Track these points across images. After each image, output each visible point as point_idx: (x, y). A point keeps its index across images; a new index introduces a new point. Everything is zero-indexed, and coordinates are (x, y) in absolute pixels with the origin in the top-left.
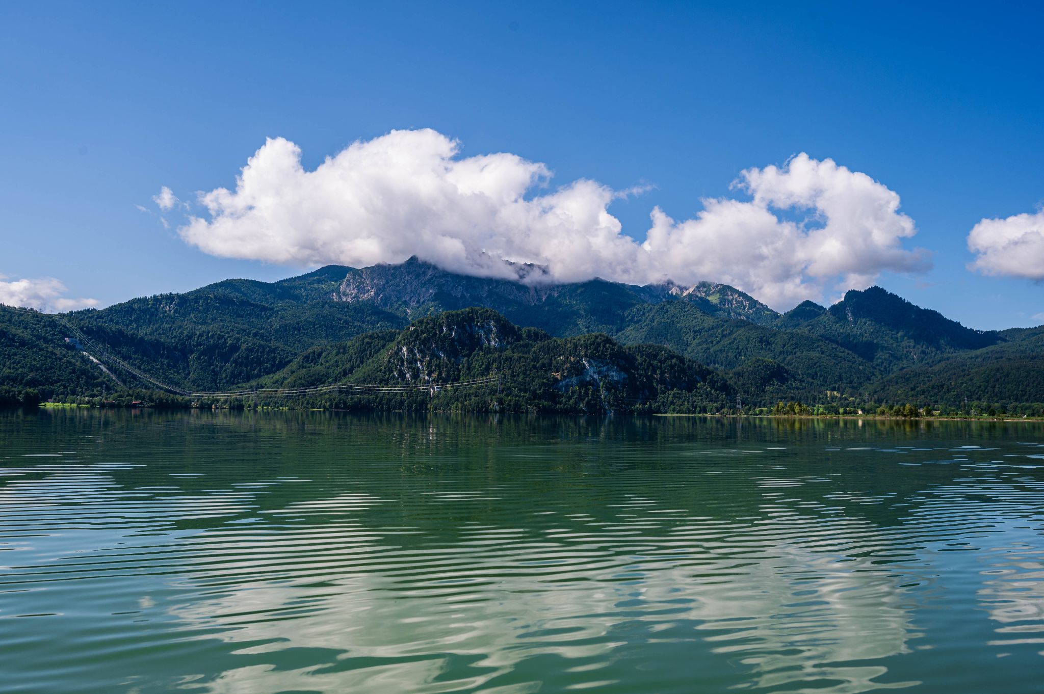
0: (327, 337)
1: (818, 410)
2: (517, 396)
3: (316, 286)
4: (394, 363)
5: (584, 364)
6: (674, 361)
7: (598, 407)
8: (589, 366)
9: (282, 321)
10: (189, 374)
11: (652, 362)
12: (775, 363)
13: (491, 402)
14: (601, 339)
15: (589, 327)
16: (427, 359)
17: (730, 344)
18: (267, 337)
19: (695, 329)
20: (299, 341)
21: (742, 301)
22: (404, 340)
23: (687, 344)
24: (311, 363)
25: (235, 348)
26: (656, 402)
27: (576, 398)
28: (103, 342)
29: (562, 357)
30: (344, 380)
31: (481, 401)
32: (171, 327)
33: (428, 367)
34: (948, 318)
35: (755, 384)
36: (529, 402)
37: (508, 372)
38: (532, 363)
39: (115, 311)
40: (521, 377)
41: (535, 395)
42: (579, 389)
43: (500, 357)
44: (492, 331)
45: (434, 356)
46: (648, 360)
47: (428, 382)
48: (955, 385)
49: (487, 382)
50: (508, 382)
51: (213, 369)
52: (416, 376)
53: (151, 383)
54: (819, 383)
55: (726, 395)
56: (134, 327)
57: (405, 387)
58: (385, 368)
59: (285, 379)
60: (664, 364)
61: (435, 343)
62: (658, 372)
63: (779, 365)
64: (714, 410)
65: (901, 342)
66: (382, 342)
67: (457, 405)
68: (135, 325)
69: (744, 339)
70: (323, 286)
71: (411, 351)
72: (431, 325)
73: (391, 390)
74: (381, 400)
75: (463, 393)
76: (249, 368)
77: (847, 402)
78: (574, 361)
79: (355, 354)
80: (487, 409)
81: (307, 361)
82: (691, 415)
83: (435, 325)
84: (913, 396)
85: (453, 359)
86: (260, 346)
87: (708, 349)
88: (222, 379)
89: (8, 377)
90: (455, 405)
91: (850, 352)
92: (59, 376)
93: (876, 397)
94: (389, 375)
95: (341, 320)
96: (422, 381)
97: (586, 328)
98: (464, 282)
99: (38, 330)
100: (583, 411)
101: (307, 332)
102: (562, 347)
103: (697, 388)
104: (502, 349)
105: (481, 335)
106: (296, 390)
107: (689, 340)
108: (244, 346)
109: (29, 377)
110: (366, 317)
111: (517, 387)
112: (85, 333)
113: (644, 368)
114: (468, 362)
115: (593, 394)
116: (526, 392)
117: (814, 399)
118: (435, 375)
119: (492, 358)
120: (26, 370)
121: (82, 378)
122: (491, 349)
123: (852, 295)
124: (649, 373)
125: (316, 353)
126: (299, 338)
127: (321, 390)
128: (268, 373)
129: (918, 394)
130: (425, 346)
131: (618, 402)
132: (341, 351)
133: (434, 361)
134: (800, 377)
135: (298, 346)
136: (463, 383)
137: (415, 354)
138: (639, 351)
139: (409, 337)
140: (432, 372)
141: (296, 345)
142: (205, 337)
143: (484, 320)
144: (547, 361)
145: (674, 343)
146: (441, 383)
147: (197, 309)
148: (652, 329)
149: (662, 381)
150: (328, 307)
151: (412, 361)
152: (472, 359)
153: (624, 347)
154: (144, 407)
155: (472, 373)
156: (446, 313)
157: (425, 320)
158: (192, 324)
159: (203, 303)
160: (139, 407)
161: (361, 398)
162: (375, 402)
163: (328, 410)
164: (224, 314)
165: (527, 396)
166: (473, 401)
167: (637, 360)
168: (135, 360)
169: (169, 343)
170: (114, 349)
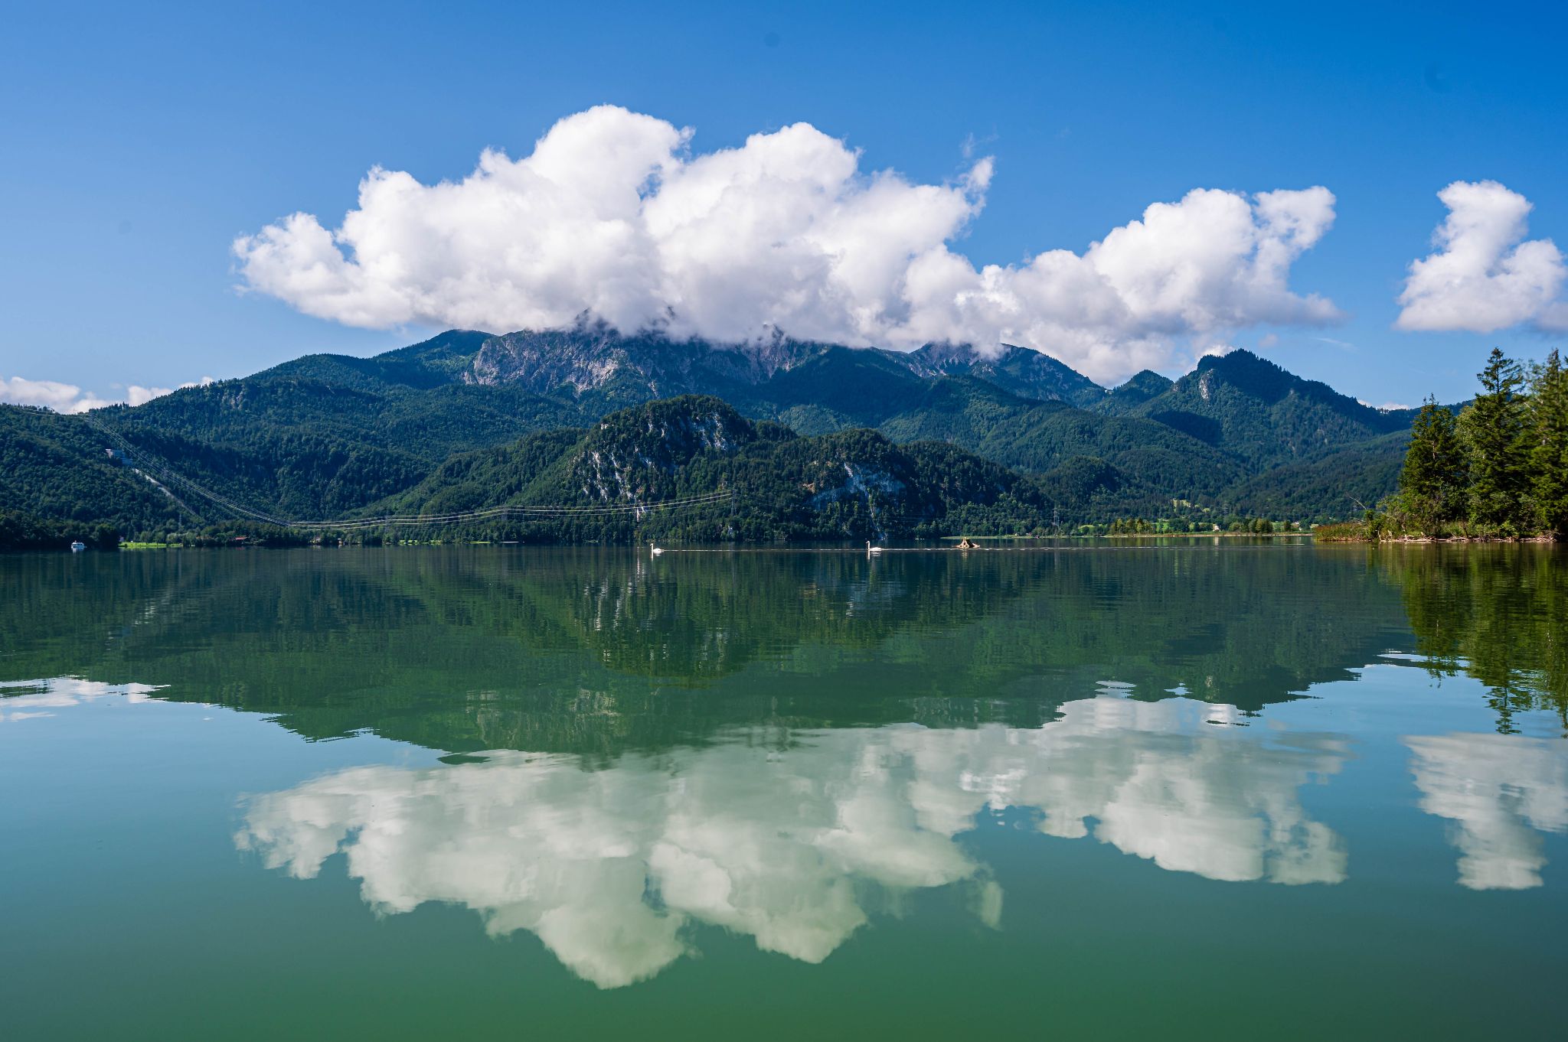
0: (465, 438)
1: (1162, 526)
2: (757, 518)
3: (437, 361)
4: (581, 475)
5: (846, 471)
6: (967, 463)
7: (867, 529)
8: (853, 474)
9: (399, 417)
10: (279, 496)
11: (937, 466)
12: (1103, 462)
13: (724, 526)
14: (868, 436)
16: (629, 468)
17: (1039, 436)
18: (381, 440)
19: (990, 415)
20: (428, 445)
21: (1053, 371)
22: (595, 443)
23: (979, 438)
24: (455, 477)
25: (340, 458)
26: (944, 521)
27: (837, 518)
28: (157, 454)
29: (815, 463)
30: (512, 501)
31: (710, 526)
32: (243, 430)
33: (631, 480)
34: (1341, 393)
35: (1077, 493)
36: (775, 524)
37: (743, 484)
38: (775, 472)
39: (159, 407)
40: (761, 491)
41: (782, 516)
42: (841, 506)
43: (730, 463)
44: (716, 427)
45: (638, 464)
46: (931, 464)
47: (632, 500)
48: (1343, 488)
49: (715, 499)
50: (745, 498)
51: (313, 488)
52: (614, 492)
53: (231, 510)
54: (1162, 488)
55: (1038, 508)
56: (190, 430)
57: (600, 509)
58: (570, 483)
59: (422, 501)
60: (953, 468)
61: (638, 447)
62: (946, 479)
63: (1108, 466)
64: (1023, 529)
65: (1275, 428)
66: (559, 446)
67: (676, 531)
68: (190, 427)
69: (1058, 429)
70: (448, 362)
71: (605, 458)
72: (631, 422)
73: (581, 513)
74: (569, 526)
75: (683, 515)
76: (363, 485)
77: (1200, 514)
78: (833, 467)
79: (522, 464)
80: (719, 535)
81: (452, 475)
82: (992, 538)
83: (636, 421)
84: (1287, 504)
85: (664, 469)
86: (376, 454)
87: (1009, 443)
88: (327, 503)
89: (50, 508)
90: (673, 531)
91: (1205, 444)
92: (115, 504)
93: (1238, 506)
94: (576, 492)
95: (483, 412)
96: (623, 500)
97: (835, 417)
98: (656, 352)
99: (68, 440)
100: (847, 535)
101: (437, 432)
102: (815, 449)
103: (998, 500)
104: (731, 453)
105: (701, 433)
106: (444, 516)
107: (982, 432)
108: (353, 455)
109: (77, 507)
110: (518, 408)
111: (757, 505)
112: (131, 441)
113: (926, 475)
114: (686, 471)
115: (859, 512)
116: (769, 511)
117: (1156, 511)
118: (641, 491)
119: (720, 465)
120: (71, 498)
121: (147, 507)
122: (716, 453)
123: (1208, 362)
124: (934, 482)
125: (463, 464)
126: (425, 440)
127: (480, 516)
128: (391, 493)
129: (1293, 501)
130: (624, 451)
131: (893, 523)
132: (500, 459)
133: (639, 472)
134: (1137, 482)
135: (426, 453)
136: (682, 500)
137: (611, 463)
138: (919, 452)
139: (602, 439)
140: (637, 486)
141: (423, 451)
142: (296, 443)
143: (705, 412)
144: (795, 468)
145: (961, 435)
146: (651, 501)
147: (273, 403)
149: (952, 492)
150: (461, 394)
151: (608, 471)
152: (691, 468)
153: (899, 446)
154: (252, 545)
155: (693, 487)
156: (651, 404)
157: (622, 414)
158: (273, 424)
159: (283, 393)
160: (245, 545)
161: (539, 525)
162: (560, 529)
163: (496, 542)
164: (316, 409)
165: (772, 517)
166: (697, 525)
167: (917, 463)
168: (204, 478)
169: (246, 453)
170: (176, 463)
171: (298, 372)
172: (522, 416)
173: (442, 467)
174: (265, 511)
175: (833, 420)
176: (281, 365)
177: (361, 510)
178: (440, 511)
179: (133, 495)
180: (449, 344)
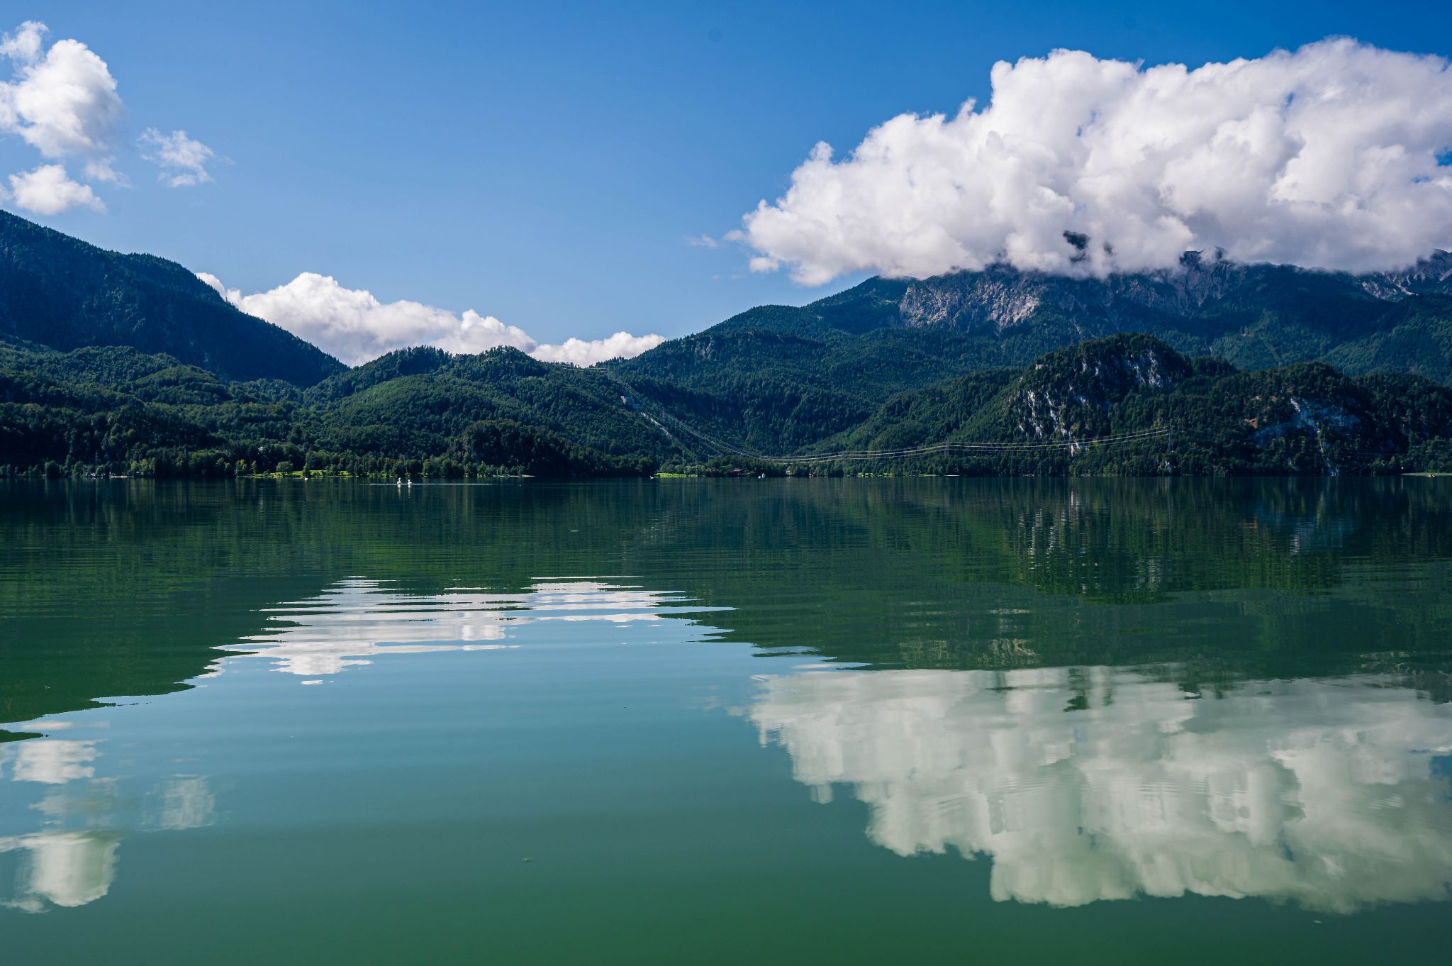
0: (897, 379)
2: (1195, 453)
4: (1017, 413)
5: (1293, 405)
6: (1434, 395)
7: (1315, 465)
8: (1300, 408)
9: (839, 361)
10: (746, 434)
11: (1398, 399)
13: (1160, 461)
14: (1317, 370)
15: (1278, 345)
16: (1063, 406)
18: (825, 383)
20: (865, 386)
22: (1030, 382)
24: (897, 416)
25: (794, 400)
26: (1405, 456)
27: (1282, 453)
29: (1258, 398)
30: (952, 438)
31: (1146, 461)
32: (715, 377)
33: (1066, 417)
36: (1214, 460)
37: (1179, 420)
38: (1214, 408)
39: (648, 359)
40: (1199, 426)
41: (1221, 451)
42: (1287, 441)
43: (1166, 400)
44: (1150, 364)
45: (1073, 402)
46: (1391, 396)
47: (1067, 437)
49: (1151, 435)
50: (1182, 434)
51: (773, 426)
52: (1049, 428)
56: (672, 378)
57: (1036, 445)
58: (1006, 421)
59: (869, 438)
60: (1418, 400)
61: (1072, 386)
62: (1408, 412)
66: (993, 386)
67: (1112, 466)
68: (673, 376)
70: (875, 306)
71: (1039, 396)
72: (1065, 361)
73: (1017, 449)
74: (1006, 461)
75: (1118, 451)
76: (814, 424)
78: (1278, 402)
79: (959, 403)
80: (1156, 470)
81: (893, 414)
83: (1070, 360)
85: (1098, 406)
86: (824, 395)
90: (1108, 467)
94: (1013, 429)
95: (912, 354)
96: (1058, 436)
97: (1275, 346)
98: (1078, 287)
100: (1293, 470)
101: (873, 374)
102: (1258, 383)
104: (1167, 389)
105: (1135, 371)
106: (891, 452)
108: (805, 397)
109: (612, 445)
110: (943, 348)
111: (1195, 441)
112: (637, 389)
113: (1385, 408)
114: (1121, 409)
115: (1307, 448)
116: (1208, 447)
118: (1075, 427)
119: (1155, 402)
120: (606, 437)
121: (657, 444)
122: (1150, 390)
124: (1394, 415)
125: (903, 404)
126: (862, 382)
127: (924, 451)
128: (837, 431)
130: (1059, 390)
131: (1346, 458)
132: (937, 399)
133: (1074, 410)
135: (865, 393)
136: (1116, 437)
137: (1046, 401)
138: (1377, 384)
139: (1037, 379)
140: (1072, 424)
141: (862, 392)
142: (757, 388)
143: (1140, 350)
144: (1236, 403)
145: (1428, 363)
146: (1085, 437)
147: (735, 352)
148: (1387, 343)
149: (1415, 425)
150: (891, 337)
151: (1042, 410)
152: (1126, 405)
153: (1353, 378)
154: (745, 476)
155: (1128, 424)
156: (1085, 344)
157: (1056, 355)
158: (738, 371)
159: (742, 343)
160: (740, 476)
161: (979, 459)
162: (998, 464)
163: (941, 475)
164: (770, 356)
165: (1211, 453)
166: (1133, 460)
167: (1374, 396)
168: (690, 419)
169: (719, 396)
170: (669, 407)
171: (748, 322)
172: (947, 355)
173: (883, 406)
174: (738, 446)
175: (1273, 350)
176: (734, 317)
177: (814, 446)
178: (887, 447)
179: (647, 434)
180: (874, 290)
